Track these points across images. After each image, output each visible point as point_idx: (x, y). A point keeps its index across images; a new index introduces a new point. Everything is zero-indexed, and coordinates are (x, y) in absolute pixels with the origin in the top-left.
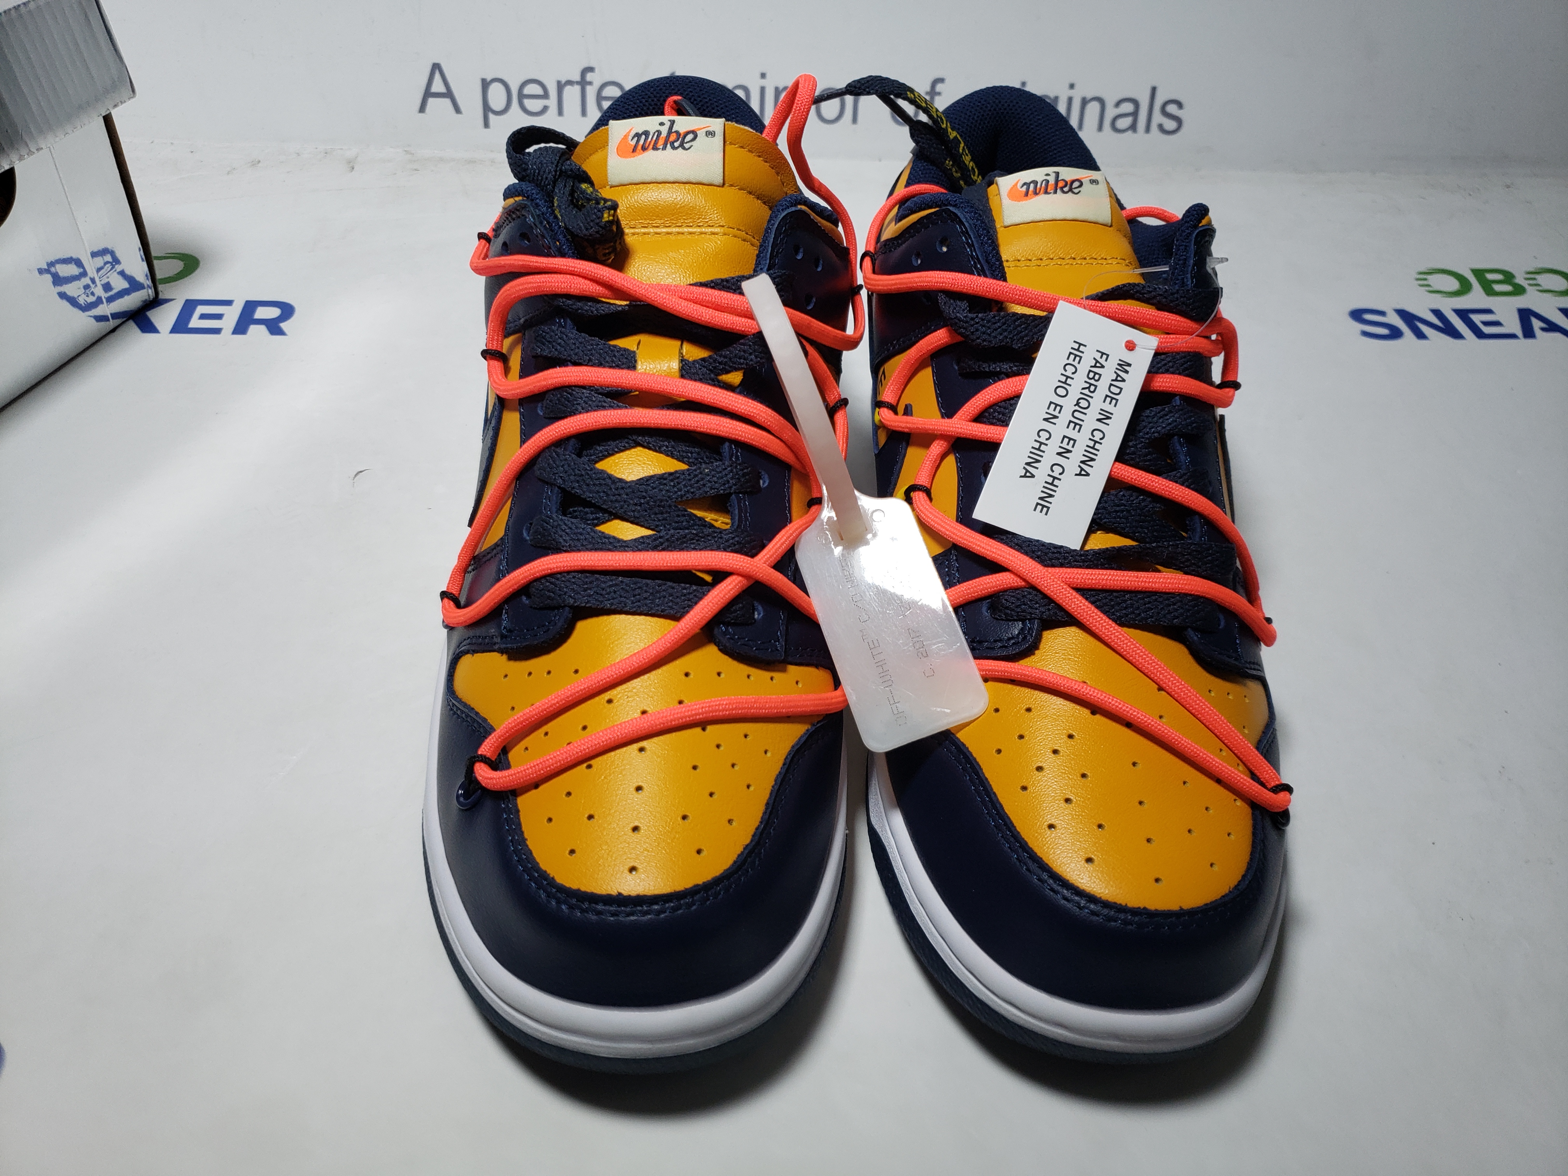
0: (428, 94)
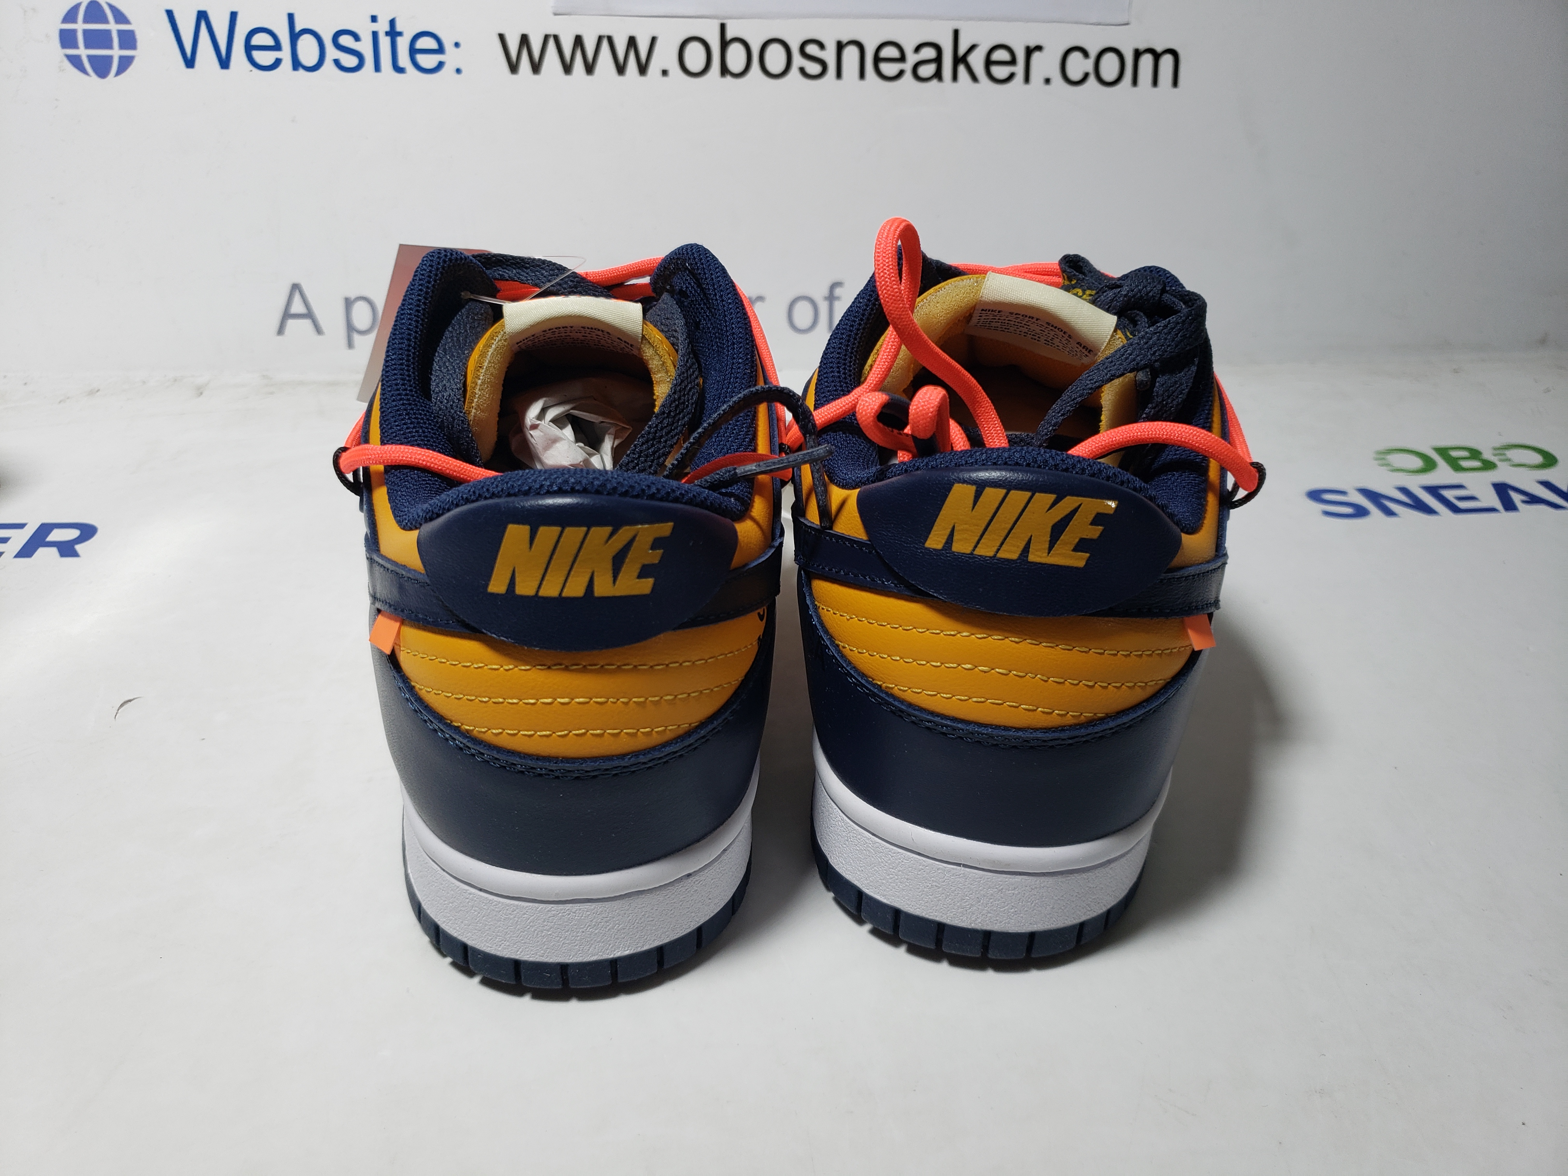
0: (287, 315)
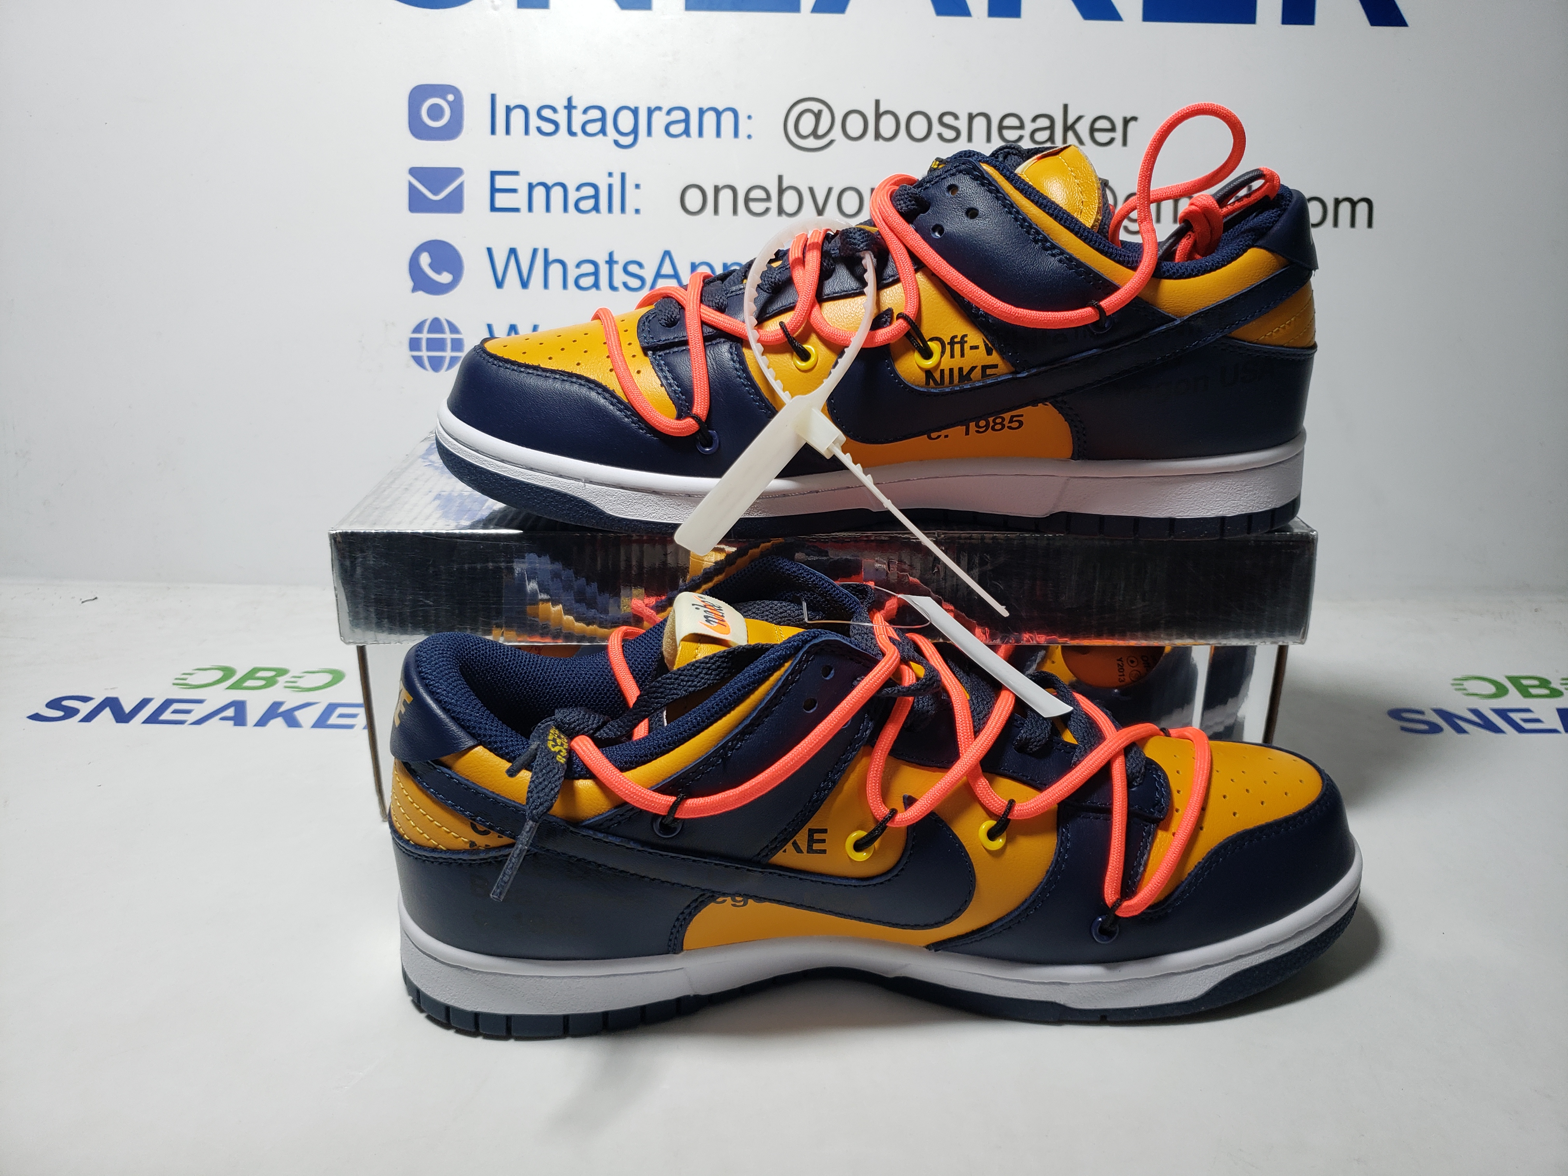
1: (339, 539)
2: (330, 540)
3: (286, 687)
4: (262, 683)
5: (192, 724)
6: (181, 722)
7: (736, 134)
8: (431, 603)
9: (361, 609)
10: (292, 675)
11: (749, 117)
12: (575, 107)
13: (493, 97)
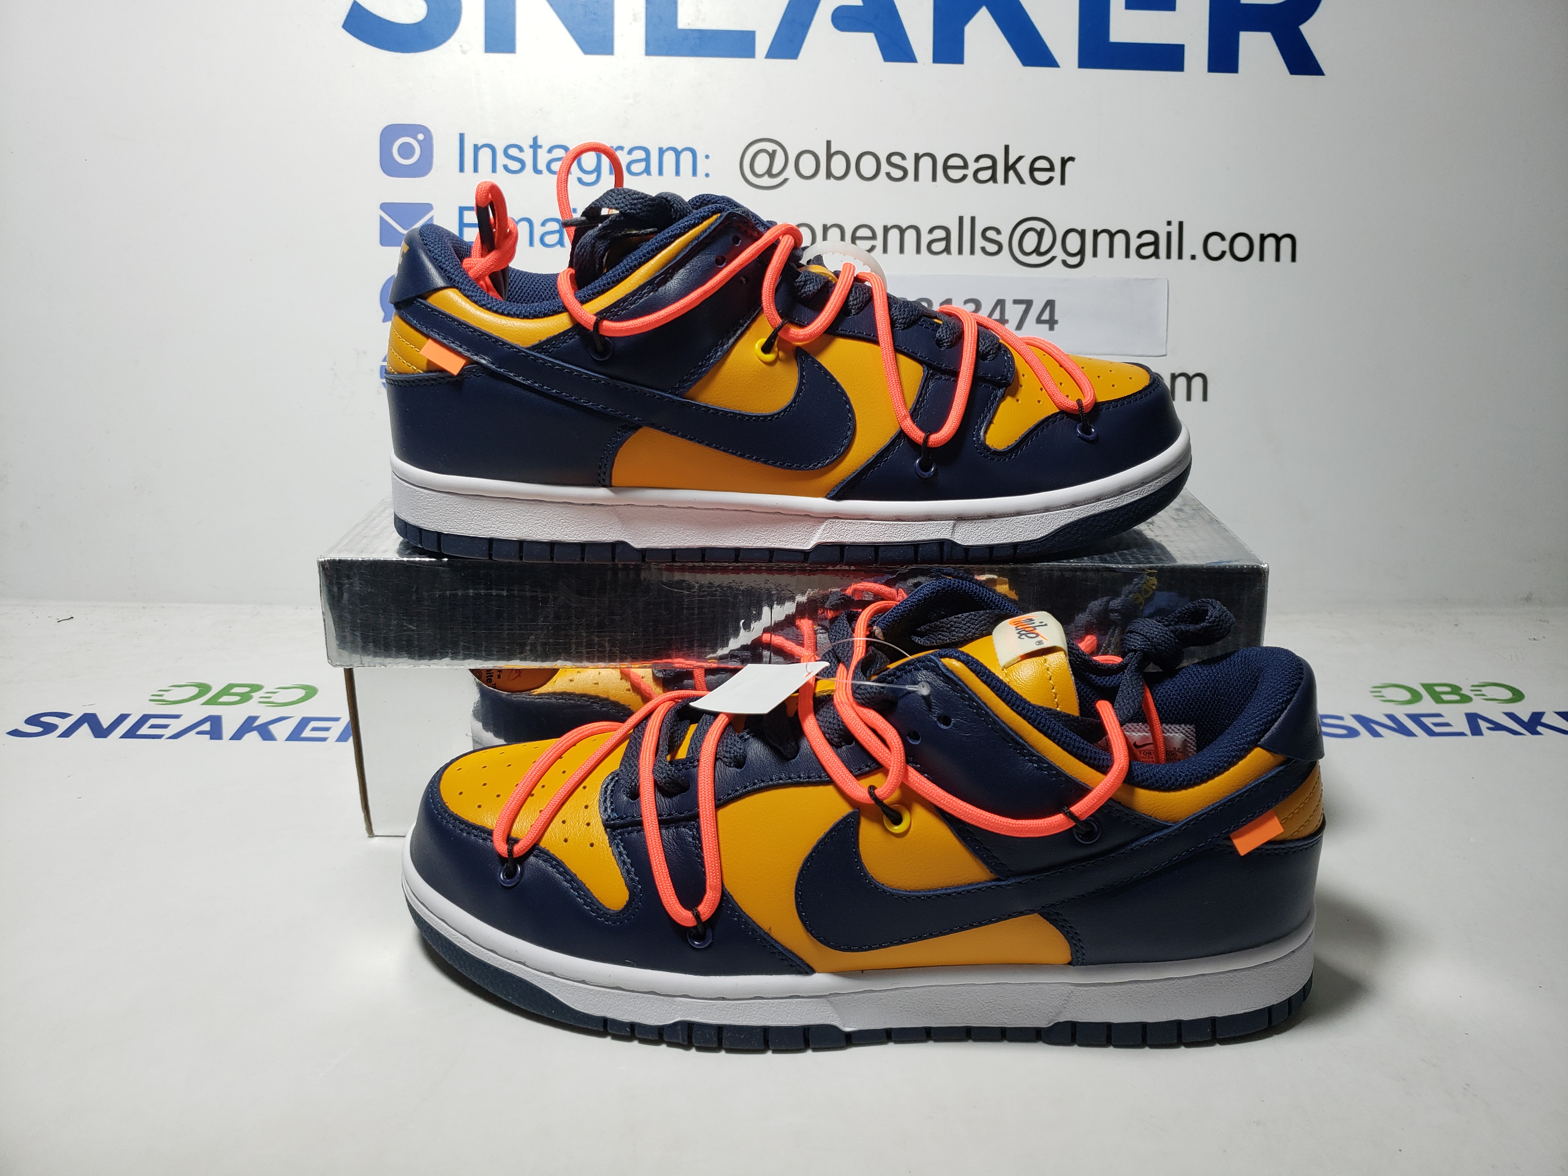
1: (327, 566)
2: (319, 567)
3: (260, 702)
4: (237, 698)
5: (170, 738)
6: (159, 737)
7: (694, 173)
8: (414, 628)
9: (347, 634)
10: (266, 691)
11: (707, 157)
12: (540, 147)
13: (462, 136)
